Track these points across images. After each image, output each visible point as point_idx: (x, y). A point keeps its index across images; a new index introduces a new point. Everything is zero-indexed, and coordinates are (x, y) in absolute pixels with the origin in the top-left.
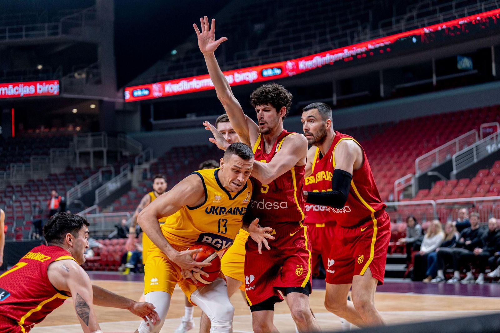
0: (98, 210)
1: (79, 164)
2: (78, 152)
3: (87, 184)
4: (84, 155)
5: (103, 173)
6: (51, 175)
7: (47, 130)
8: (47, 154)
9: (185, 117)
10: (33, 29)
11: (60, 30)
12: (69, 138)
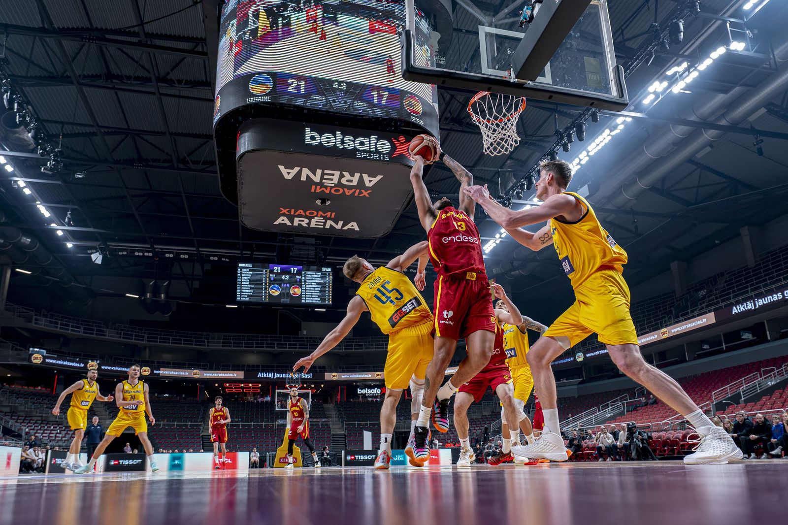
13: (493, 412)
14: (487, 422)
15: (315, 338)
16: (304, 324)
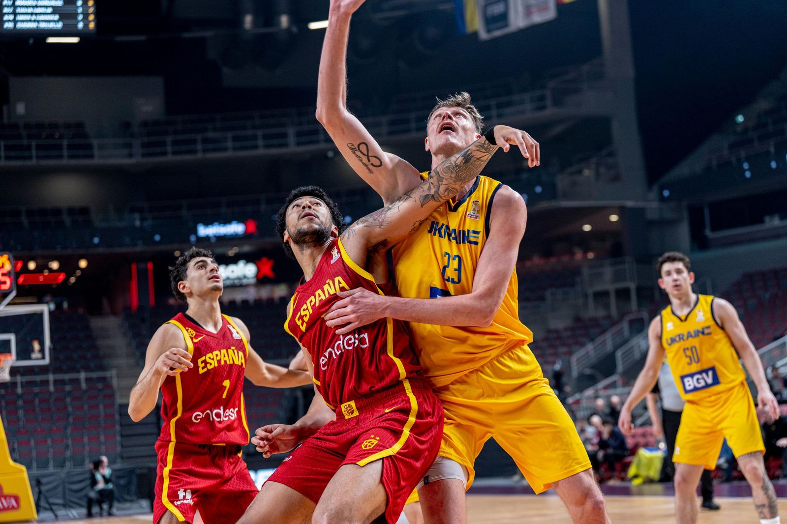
0: (620, 382)
1: (593, 311)
2: (590, 291)
3: (604, 341)
4: (602, 296)
5: (631, 323)
6: (549, 331)
7: (542, 262)
8: (542, 299)
9: (762, 221)
10: (509, 104)
11: (549, 102)
12: (576, 272)
13: (577, 319)
14: (562, 350)
15: (54, 126)
16: (16, 83)
